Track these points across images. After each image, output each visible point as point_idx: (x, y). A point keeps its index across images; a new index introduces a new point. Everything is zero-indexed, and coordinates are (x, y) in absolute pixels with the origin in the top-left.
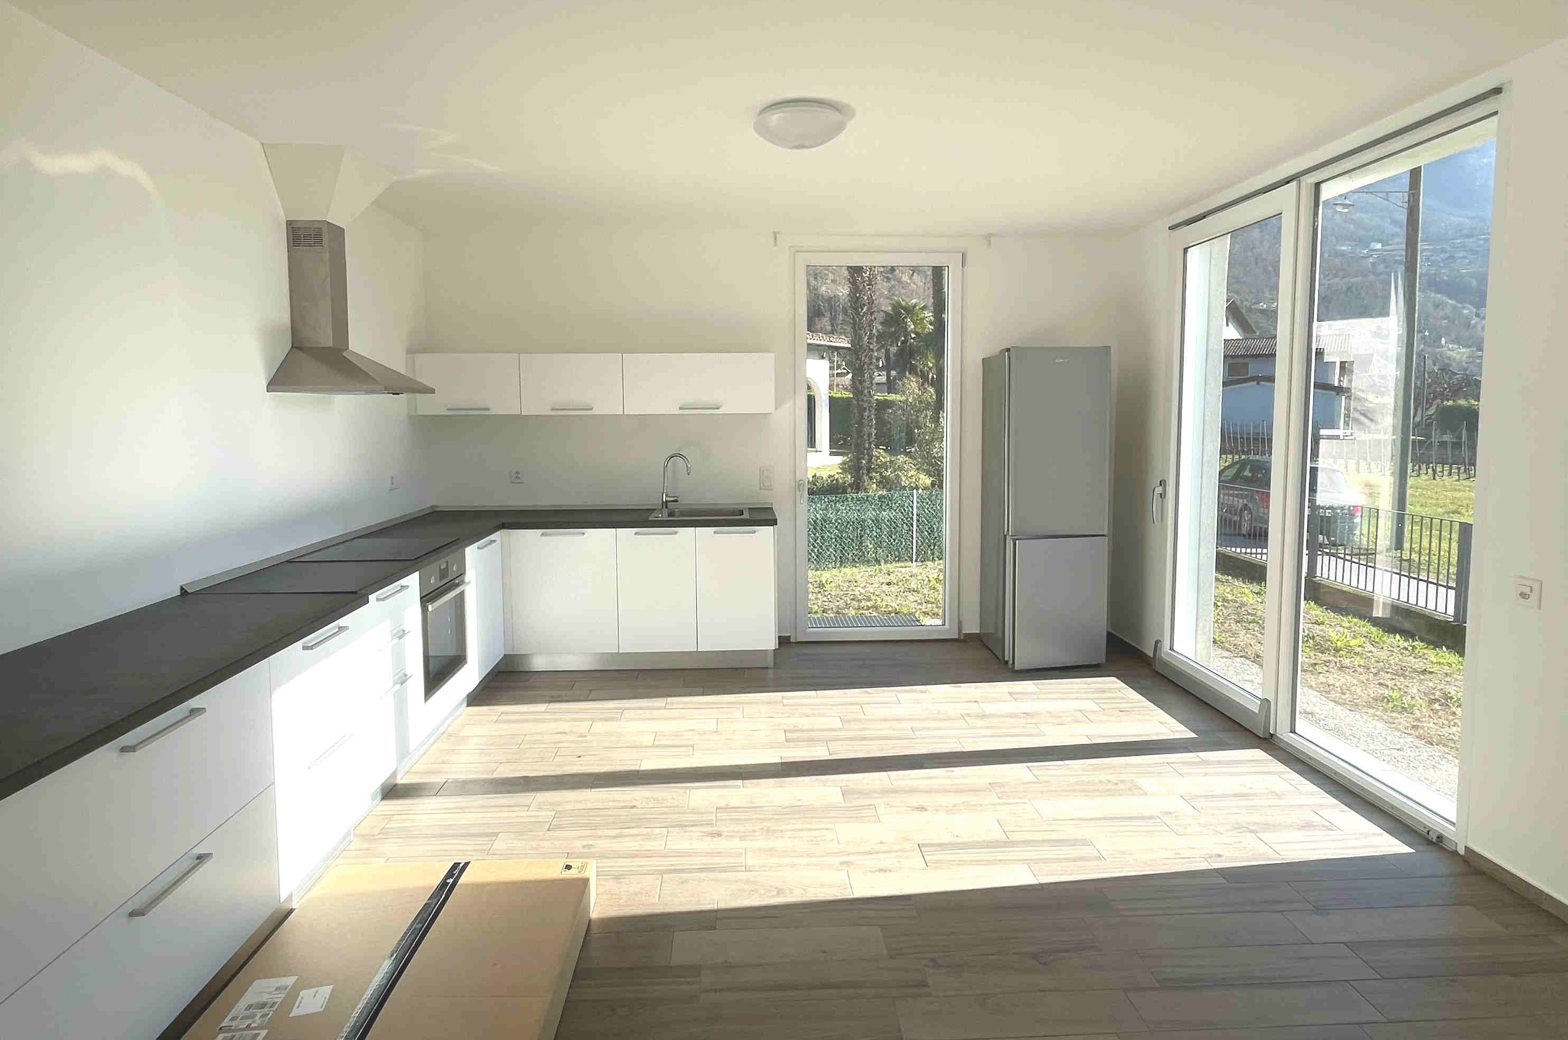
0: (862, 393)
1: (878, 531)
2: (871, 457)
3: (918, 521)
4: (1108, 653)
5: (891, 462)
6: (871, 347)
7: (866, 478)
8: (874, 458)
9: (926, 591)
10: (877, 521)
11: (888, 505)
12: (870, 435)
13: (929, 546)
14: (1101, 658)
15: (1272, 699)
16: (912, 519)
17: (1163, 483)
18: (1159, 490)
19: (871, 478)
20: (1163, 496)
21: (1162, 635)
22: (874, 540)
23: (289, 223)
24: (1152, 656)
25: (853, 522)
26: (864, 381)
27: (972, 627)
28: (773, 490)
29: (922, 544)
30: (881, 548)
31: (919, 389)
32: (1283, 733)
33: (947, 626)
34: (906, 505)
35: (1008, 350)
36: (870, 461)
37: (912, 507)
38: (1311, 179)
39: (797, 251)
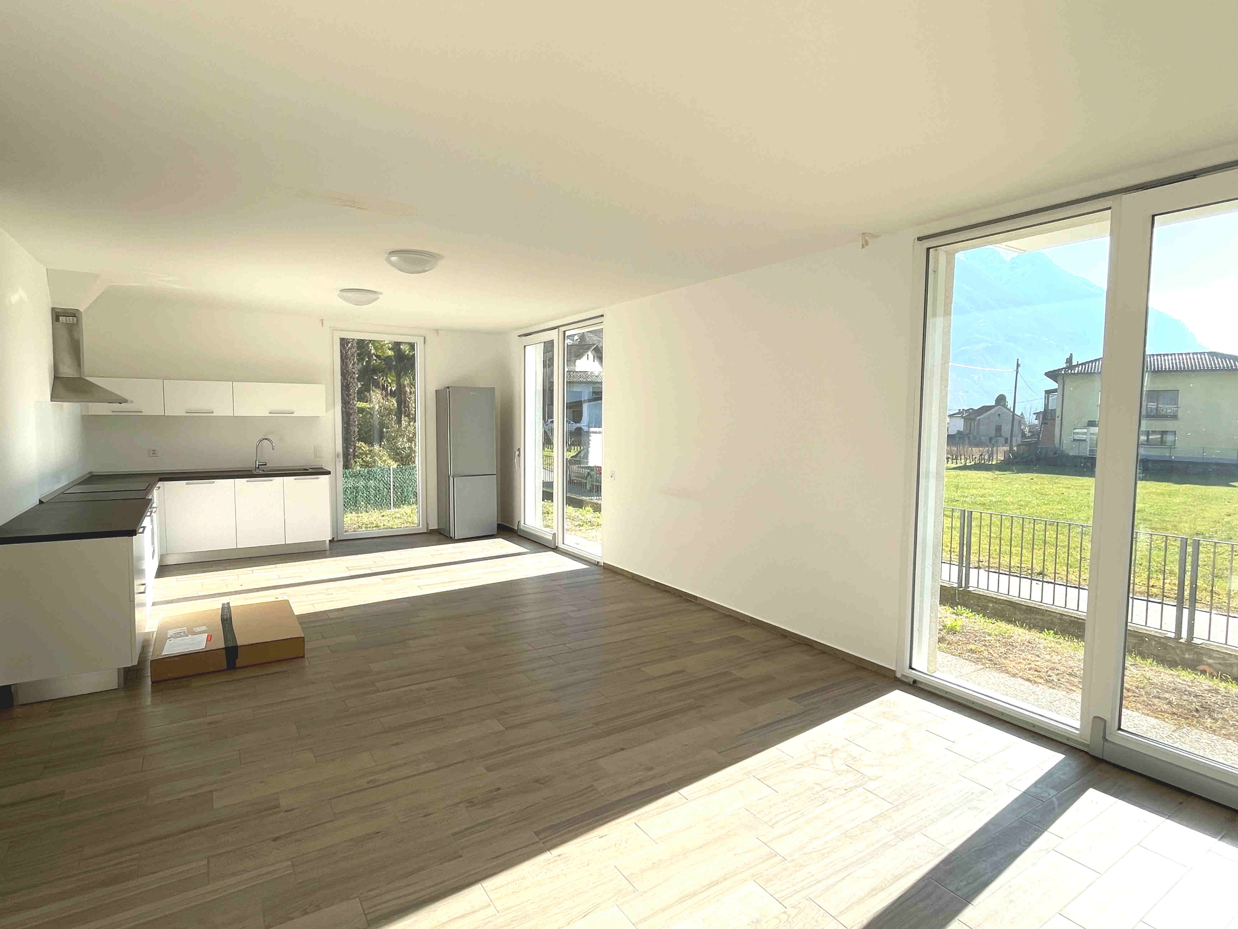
0: (349, 402)
1: (368, 493)
2: (355, 447)
3: (394, 486)
4: (498, 531)
5: (370, 451)
6: (354, 370)
7: (352, 461)
8: (357, 448)
9: (405, 518)
10: (366, 487)
11: (374, 476)
12: (354, 431)
13: (402, 502)
14: (495, 532)
15: (556, 533)
16: (390, 485)
17: (519, 450)
18: (517, 453)
19: (356, 462)
20: (519, 455)
21: (520, 518)
22: (364, 499)
23: (53, 309)
24: (516, 529)
25: (350, 488)
26: (350, 395)
27: (434, 526)
28: (322, 458)
29: (397, 501)
30: (369, 504)
31: (383, 399)
32: (560, 545)
33: (421, 526)
34: (386, 476)
35: (448, 388)
36: (354, 450)
37: (390, 477)
38: (562, 329)
39: (334, 329)
